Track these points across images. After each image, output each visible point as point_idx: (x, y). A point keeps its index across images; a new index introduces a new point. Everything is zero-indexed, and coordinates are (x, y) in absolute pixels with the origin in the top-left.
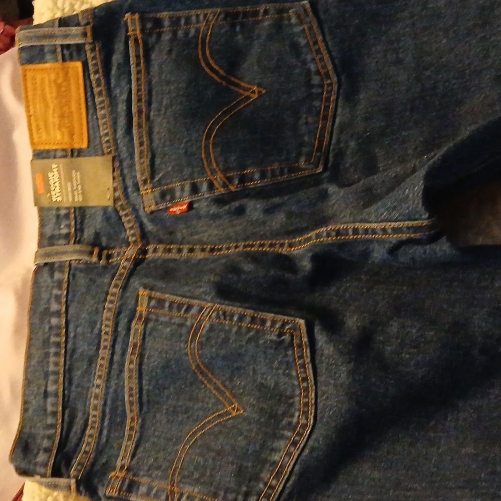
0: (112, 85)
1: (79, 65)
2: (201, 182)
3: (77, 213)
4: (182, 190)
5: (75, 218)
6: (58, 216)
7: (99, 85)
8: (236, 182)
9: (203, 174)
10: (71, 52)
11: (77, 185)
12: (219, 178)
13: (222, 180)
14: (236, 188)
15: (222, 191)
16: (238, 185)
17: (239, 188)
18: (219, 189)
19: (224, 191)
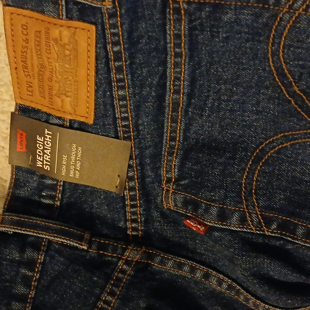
8: (274, 226)
9: (237, 202)
11: (76, 160)
12: (255, 216)
13: (258, 217)
14: (272, 233)
15: (253, 230)
16: (274, 229)
17: (275, 233)
18: (250, 226)
19: (256, 230)
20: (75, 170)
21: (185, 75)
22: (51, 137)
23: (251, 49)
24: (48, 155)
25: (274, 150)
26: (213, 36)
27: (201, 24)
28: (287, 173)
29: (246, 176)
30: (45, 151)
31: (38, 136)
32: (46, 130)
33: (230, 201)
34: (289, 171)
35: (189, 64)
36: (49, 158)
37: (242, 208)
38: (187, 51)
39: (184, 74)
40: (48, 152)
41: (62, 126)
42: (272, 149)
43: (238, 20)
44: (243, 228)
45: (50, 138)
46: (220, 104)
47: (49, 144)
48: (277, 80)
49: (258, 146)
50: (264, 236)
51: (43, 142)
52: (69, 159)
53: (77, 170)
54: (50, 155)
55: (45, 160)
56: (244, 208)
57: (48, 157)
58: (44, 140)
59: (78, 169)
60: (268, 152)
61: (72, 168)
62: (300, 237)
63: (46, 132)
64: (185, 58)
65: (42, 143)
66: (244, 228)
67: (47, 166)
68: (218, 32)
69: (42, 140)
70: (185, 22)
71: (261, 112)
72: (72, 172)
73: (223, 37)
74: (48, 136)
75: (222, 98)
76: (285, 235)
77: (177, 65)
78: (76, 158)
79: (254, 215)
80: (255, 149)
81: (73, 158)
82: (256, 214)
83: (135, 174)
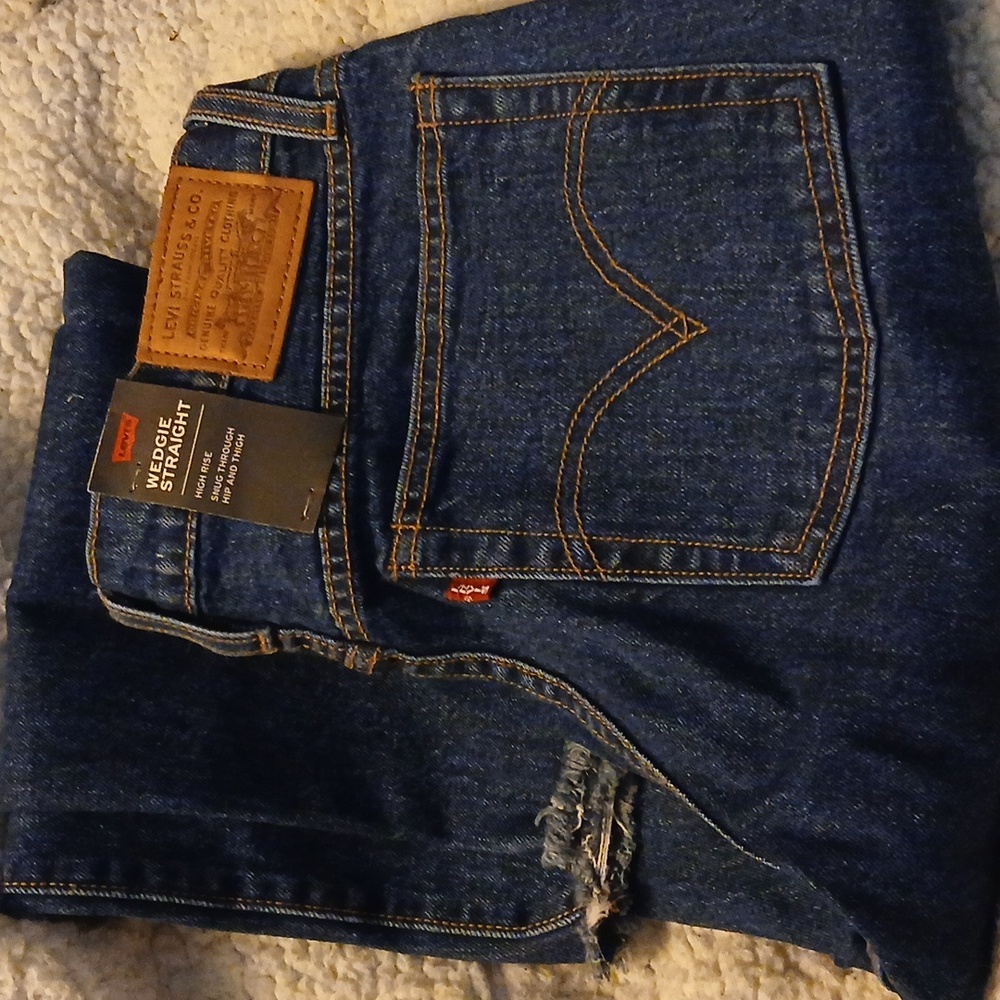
0: (374, 250)
1: (306, 188)
2: (537, 543)
3: (204, 531)
4: (492, 548)
5: (198, 545)
6: (151, 529)
7: (341, 245)
8: (615, 561)
9: (545, 522)
10: (293, 158)
11: (229, 463)
12: (578, 546)
13: (584, 546)
14: (612, 575)
15: (577, 574)
16: (617, 568)
17: (619, 576)
18: (572, 568)
19: (583, 574)
20: (224, 484)
21: (446, 273)
22: (186, 415)
23: (544, 202)
24: (174, 457)
25: (602, 408)
26: (484, 184)
27: (467, 165)
28: (632, 451)
29: (562, 470)
30: (170, 449)
31: (162, 419)
32: (181, 401)
33: (534, 520)
34: (633, 446)
35: (453, 250)
36: (174, 464)
37: (555, 532)
38: (448, 220)
39: (444, 270)
40: (174, 449)
41: (214, 390)
42: (598, 408)
43: (519, 150)
44: (560, 573)
45: (184, 418)
46: (503, 326)
47: (179, 432)
48: (588, 256)
49: (574, 408)
50: (600, 584)
51: (170, 430)
52: (215, 462)
53: (229, 485)
54: (178, 455)
55: (165, 470)
56: (557, 532)
57: (173, 460)
58: (173, 424)
59: (230, 482)
60: (593, 416)
61: (219, 480)
62: (669, 570)
63: (181, 405)
64: (446, 236)
65: (167, 433)
66: (562, 572)
67: (169, 482)
68: (492, 175)
69: (168, 426)
70: (442, 164)
71: (572, 332)
72: (216, 491)
73: (500, 184)
74: (182, 415)
75: (507, 311)
76: (640, 575)
77: (433, 252)
78: (229, 459)
79: (576, 544)
80: (571, 415)
81: (224, 458)
82: (581, 540)
83: (341, 487)
